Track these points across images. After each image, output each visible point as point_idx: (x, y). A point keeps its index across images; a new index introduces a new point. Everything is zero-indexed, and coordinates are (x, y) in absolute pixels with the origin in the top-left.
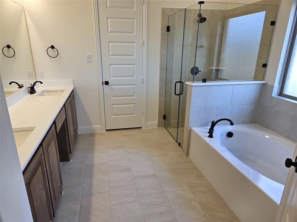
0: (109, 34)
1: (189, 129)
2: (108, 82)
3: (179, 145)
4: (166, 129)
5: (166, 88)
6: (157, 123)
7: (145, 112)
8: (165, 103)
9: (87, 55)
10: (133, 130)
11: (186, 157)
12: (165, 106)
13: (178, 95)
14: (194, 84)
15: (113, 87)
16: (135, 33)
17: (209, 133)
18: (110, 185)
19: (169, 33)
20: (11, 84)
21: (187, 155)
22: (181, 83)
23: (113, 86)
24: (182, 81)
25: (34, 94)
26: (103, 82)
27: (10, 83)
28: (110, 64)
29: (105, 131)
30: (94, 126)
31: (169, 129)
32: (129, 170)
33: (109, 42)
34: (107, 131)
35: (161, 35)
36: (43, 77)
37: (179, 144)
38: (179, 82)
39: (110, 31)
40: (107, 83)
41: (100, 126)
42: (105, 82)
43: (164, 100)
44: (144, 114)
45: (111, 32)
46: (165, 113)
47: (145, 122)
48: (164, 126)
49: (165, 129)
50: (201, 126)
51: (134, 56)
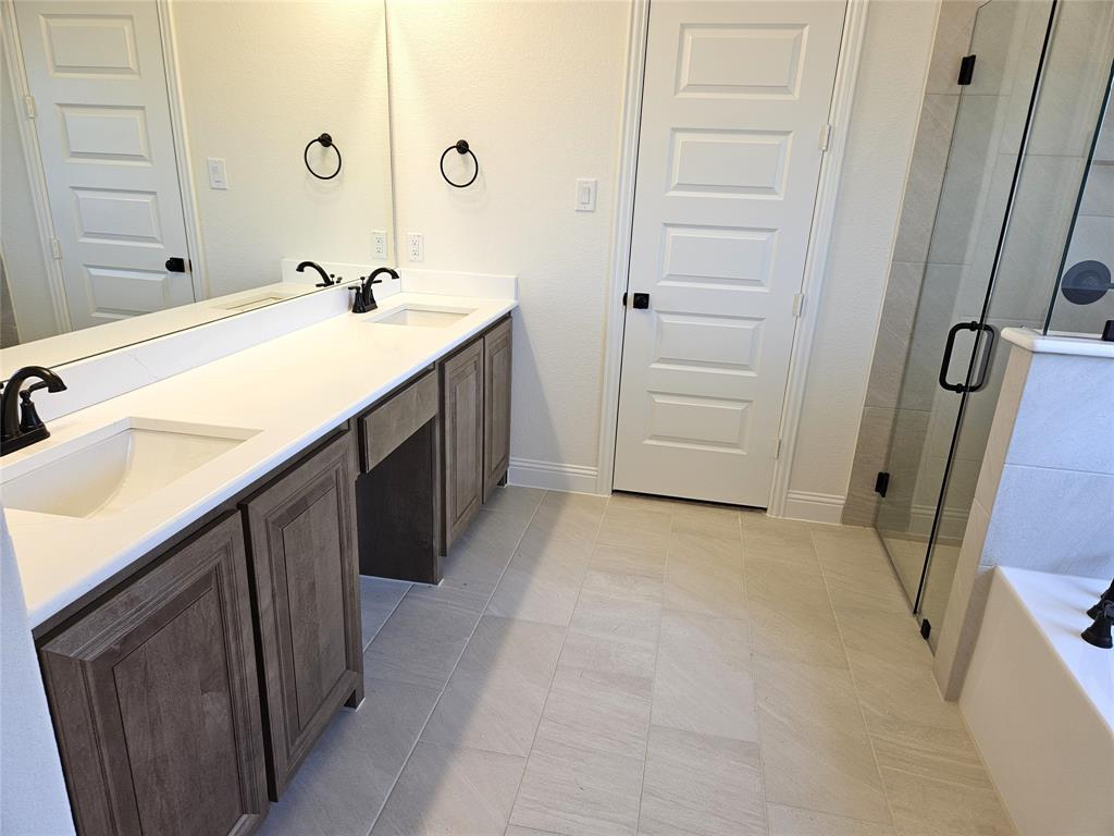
0: (681, 95)
1: (983, 568)
2: (647, 296)
3: (922, 632)
4: (880, 537)
5: (913, 352)
6: (843, 502)
7: (789, 445)
8: (895, 421)
9: (580, 182)
10: (723, 511)
11: (942, 699)
12: (893, 430)
13: (958, 388)
14: (1044, 344)
15: (666, 319)
16: (797, 95)
17: (1091, 613)
18: (542, 728)
19: (968, 88)
20: (302, 271)
21: (953, 695)
22: (985, 335)
23: (669, 316)
24: (989, 322)
25: (364, 312)
26: (626, 295)
27: (301, 268)
28: (666, 225)
29: (608, 496)
30: (571, 468)
31: (893, 543)
32: (641, 685)
33: (675, 130)
34: (618, 498)
35: (925, 97)
36: (419, 258)
37: (926, 630)
38: (972, 326)
39: (686, 83)
40: (642, 301)
41: (588, 470)
42: (636, 295)
43: (893, 404)
44: (783, 454)
45: (691, 87)
46: (887, 462)
47: (782, 489)
48: (875, 526)
49: (874, 539)
50: (1055, 569)
51: (776, 193)
